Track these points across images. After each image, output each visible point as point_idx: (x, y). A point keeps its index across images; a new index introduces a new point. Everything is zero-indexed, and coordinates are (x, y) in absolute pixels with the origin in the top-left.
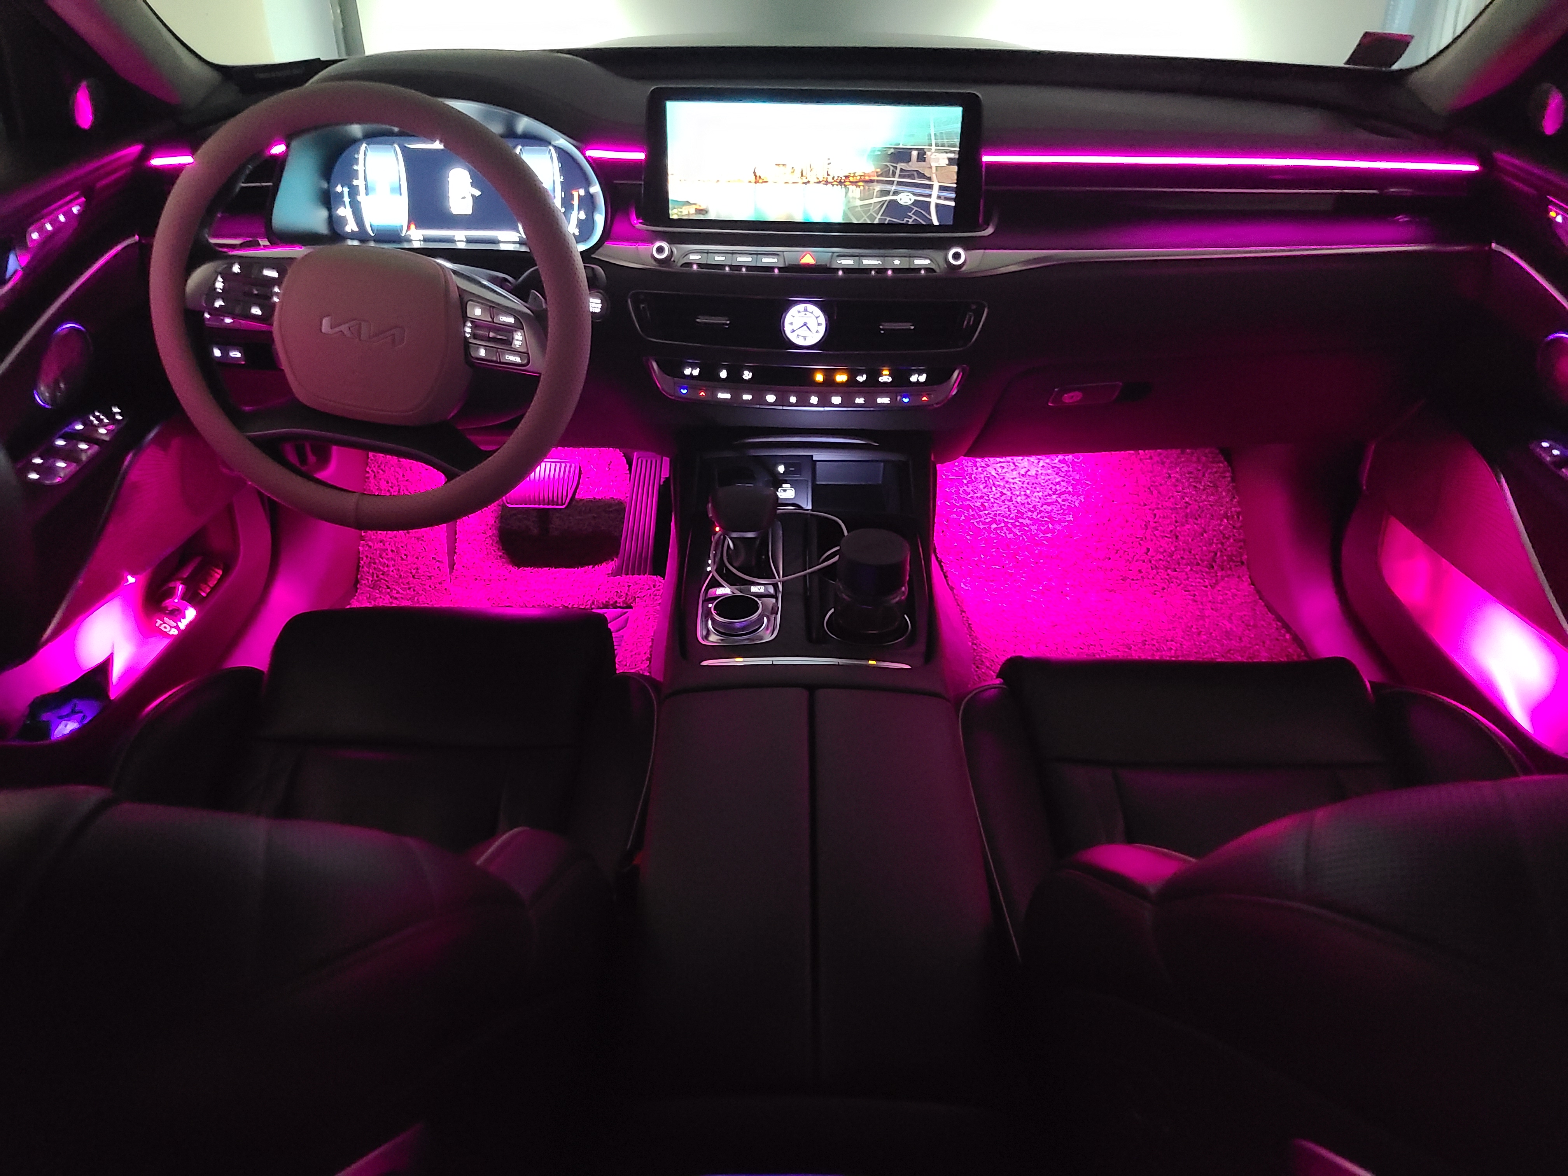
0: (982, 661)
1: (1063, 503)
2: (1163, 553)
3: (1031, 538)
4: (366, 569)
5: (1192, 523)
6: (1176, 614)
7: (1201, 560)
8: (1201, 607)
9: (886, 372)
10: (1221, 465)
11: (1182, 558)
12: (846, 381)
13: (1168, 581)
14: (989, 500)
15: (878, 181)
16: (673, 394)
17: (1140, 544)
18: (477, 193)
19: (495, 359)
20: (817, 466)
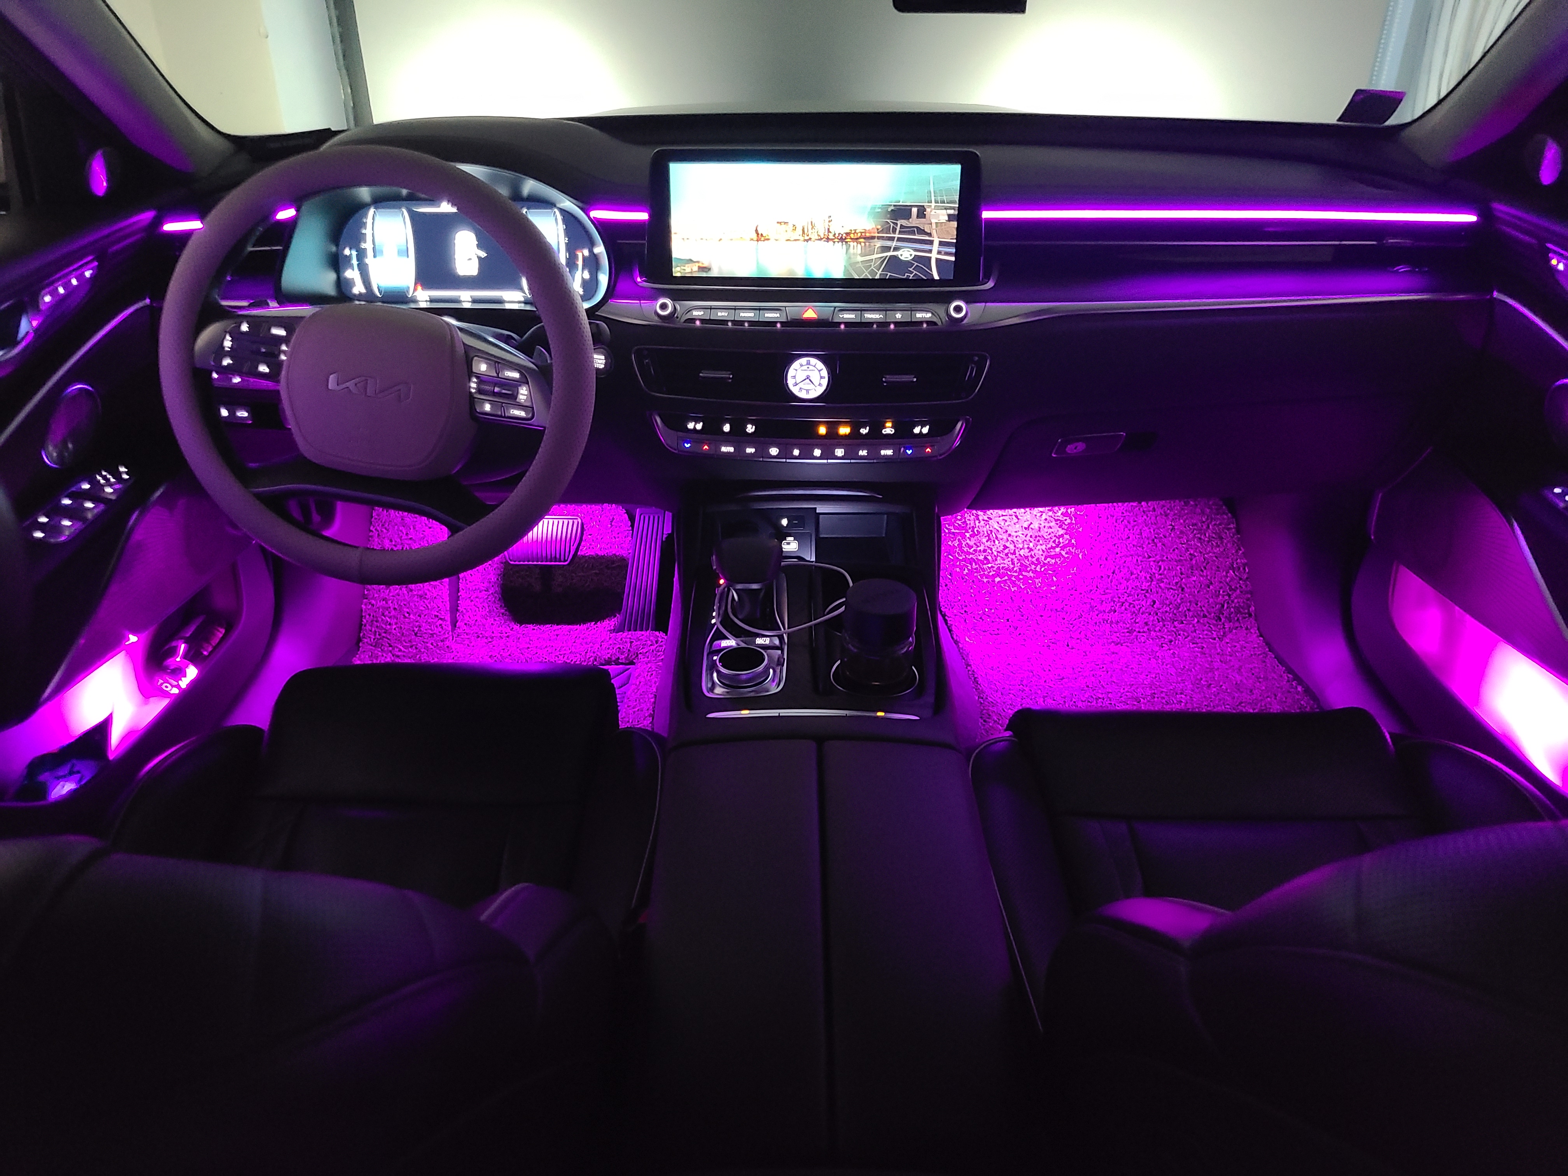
0: (990, 715)
1: (1066, 556)
2: (1169, 605)
3: (1036, 590)
4: (368, 627)
6: (1184, 667)
7: (1208, 612)
8: (1209, 659)
9: (889, 424)
10: (1225, 517)
11: (1189, 610)
12: (849, 434)
13: (1176, 634)
14: (992, 553)
15: (879, 238)
16: (676, 448)
17: (1145, 596)
18: (483, 254)
19: (500, 413)
20: (821, 520)
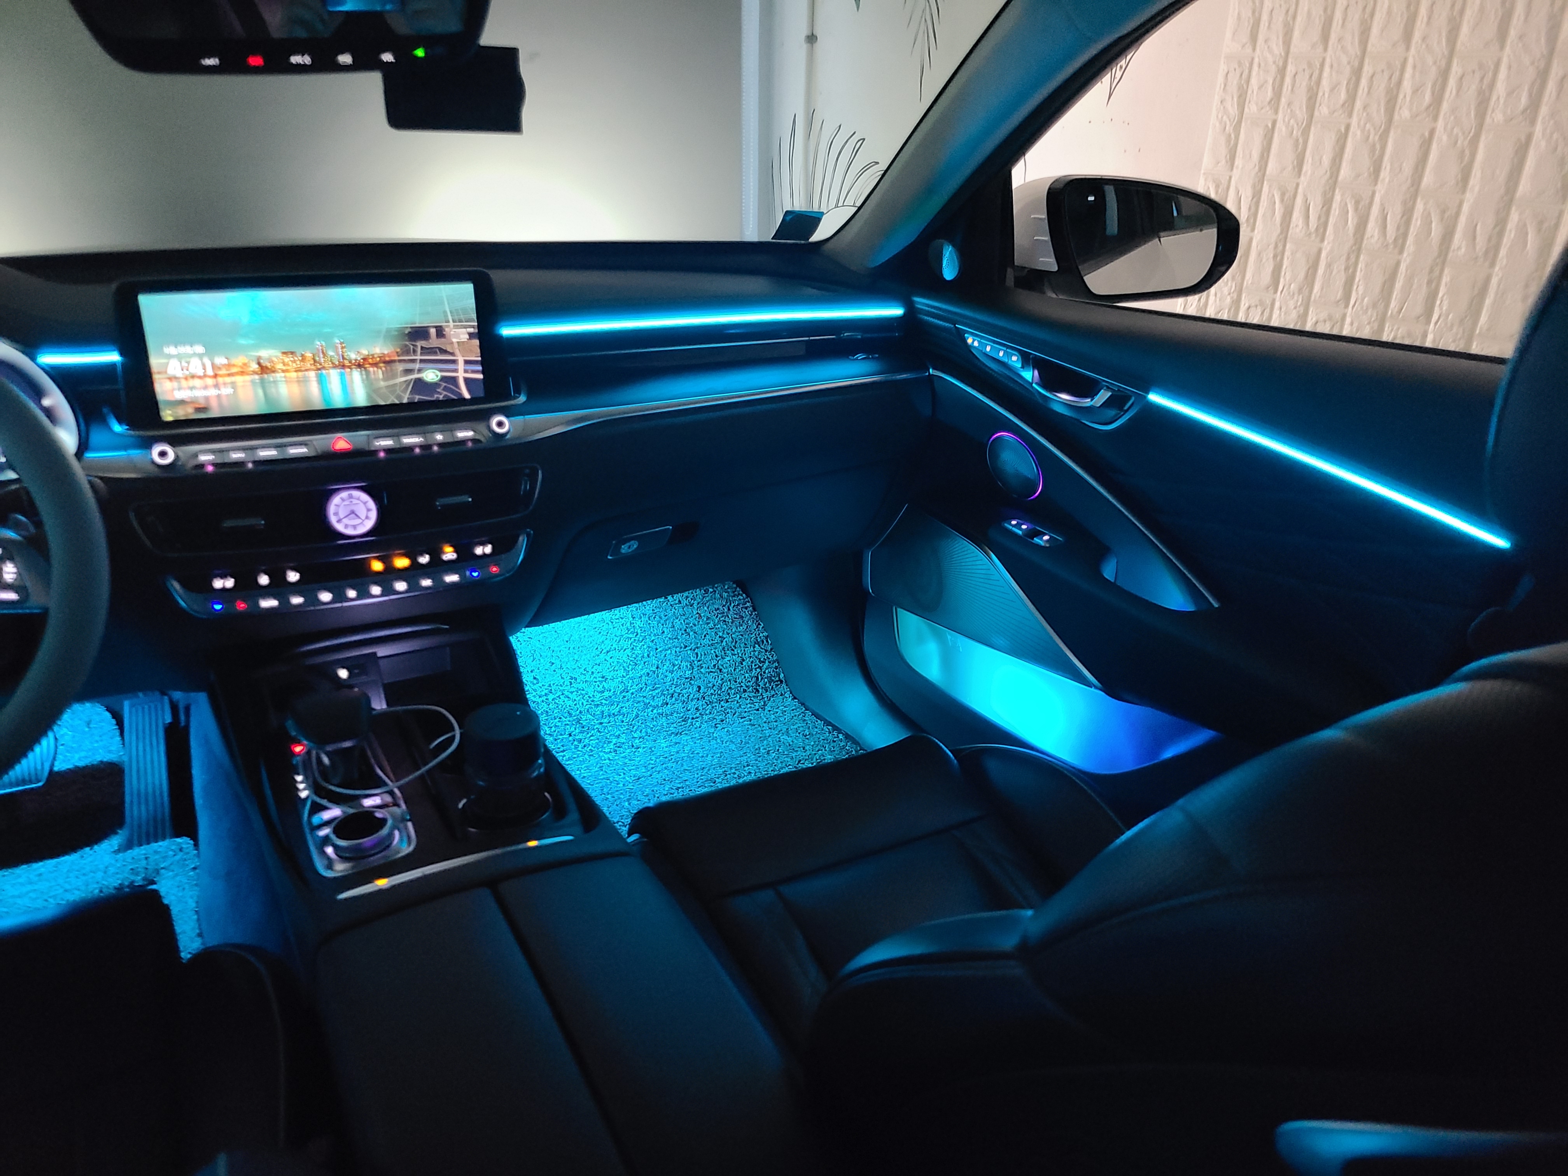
5: (730, 655)
6: (741, 741)
9: (449, 549)
10: (741, 598)
11: (730, 688)
12: (407, 565)
13: (725, 713)
15: (400, 361)
16: (204, 612)
17: (690, 684)
20: (380, 665)
